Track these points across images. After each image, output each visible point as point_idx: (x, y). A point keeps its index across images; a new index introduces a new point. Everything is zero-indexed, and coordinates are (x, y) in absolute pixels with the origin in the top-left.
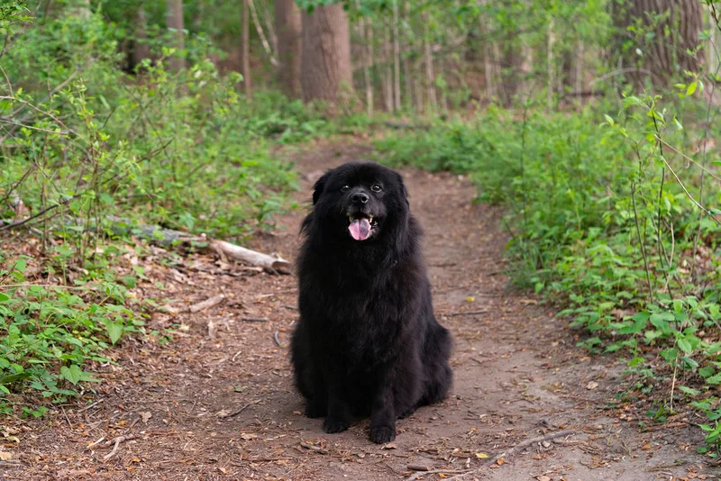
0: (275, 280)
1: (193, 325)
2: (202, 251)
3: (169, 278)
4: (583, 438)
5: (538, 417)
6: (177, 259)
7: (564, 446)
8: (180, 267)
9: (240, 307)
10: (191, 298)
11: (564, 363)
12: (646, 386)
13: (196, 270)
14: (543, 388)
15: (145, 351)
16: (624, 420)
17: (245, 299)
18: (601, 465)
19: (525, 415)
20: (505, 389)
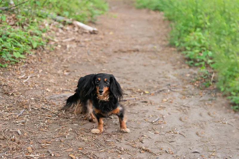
0: (92, 35)
1: (62, 46)
2: (70, 24)
3: (57, 31)
4: (181, 90)
5: (168, 83)
6: (61, 26)
7: (174, 91)
8: (62, 28)
9: (79, 42)
10: (63, 38)
11: (181, 68)
12: (205, 76)
13: (67, 30)
14: (172, 75)
15: (45, 52)
16: (196, 86)
17: (81, 40)
18: (185, 98)
19: (164, 82)
20: (160, 74)
